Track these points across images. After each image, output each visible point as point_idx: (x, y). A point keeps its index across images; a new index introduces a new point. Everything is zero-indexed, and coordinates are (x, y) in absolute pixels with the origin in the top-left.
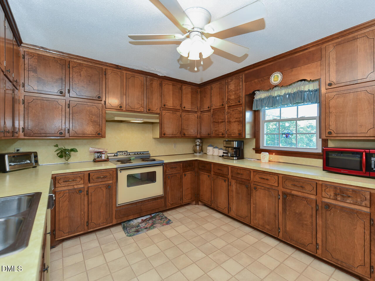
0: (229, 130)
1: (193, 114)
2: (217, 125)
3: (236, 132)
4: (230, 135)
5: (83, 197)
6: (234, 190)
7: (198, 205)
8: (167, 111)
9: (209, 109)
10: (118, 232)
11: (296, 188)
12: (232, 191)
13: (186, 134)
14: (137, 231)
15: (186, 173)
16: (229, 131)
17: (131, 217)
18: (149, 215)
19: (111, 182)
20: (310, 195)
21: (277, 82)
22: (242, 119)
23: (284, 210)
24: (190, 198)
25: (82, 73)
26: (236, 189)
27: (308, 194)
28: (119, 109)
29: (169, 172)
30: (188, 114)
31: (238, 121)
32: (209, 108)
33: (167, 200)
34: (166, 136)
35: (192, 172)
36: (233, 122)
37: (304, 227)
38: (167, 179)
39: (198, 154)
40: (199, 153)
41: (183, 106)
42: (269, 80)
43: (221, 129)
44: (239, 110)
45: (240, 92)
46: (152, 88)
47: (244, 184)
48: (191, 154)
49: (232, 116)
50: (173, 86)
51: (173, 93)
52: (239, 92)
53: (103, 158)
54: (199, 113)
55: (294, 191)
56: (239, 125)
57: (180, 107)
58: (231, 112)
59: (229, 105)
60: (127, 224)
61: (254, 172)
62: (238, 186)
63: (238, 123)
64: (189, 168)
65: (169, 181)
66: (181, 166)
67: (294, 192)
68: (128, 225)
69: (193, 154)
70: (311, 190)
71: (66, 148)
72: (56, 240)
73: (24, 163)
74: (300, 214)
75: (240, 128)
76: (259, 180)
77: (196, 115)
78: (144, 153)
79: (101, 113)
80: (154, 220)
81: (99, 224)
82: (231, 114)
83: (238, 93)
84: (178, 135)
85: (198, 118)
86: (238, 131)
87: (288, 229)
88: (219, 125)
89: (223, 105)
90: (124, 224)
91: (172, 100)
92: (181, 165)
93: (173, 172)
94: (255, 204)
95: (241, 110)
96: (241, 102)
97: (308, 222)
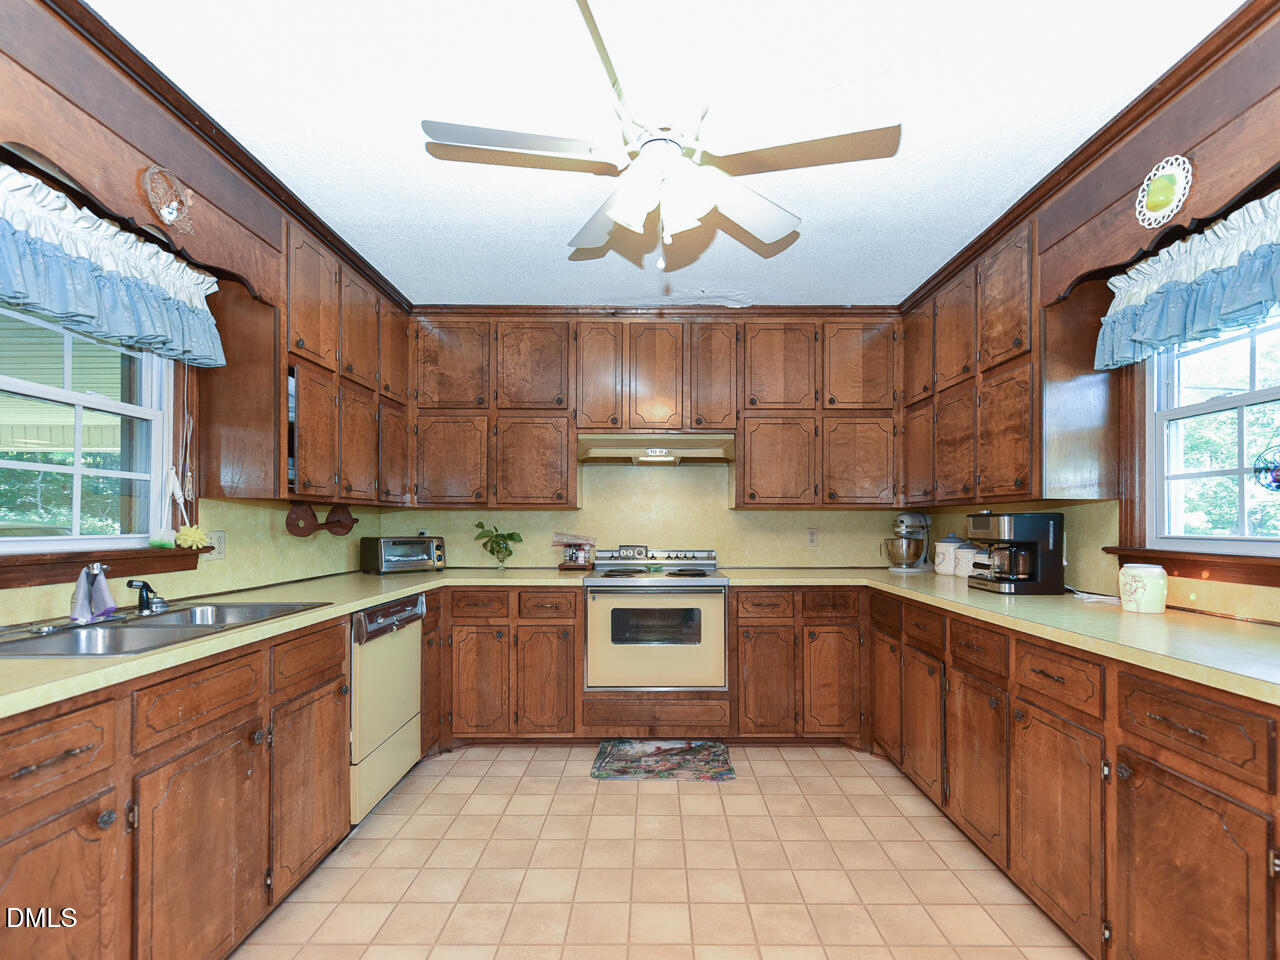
0: (987, 468)
1: (874, 420)
2: (951, 455)
3: (1010, 475)
4: (989, 491)
5: (506, 650)
6: (959, 713)
7: (872, 753)
8: (762, 421)
9: (929, 393)
10: (582, 762)
11: (1172, 739)
12: (954, 715)
13: (841, 492)
14: (623, 772)
15: (818, 629)
16: (987, 474)
17: (628, 732)
18: (683, 742)
19: (571, 622)
20: (1240, 785)
21: (1166, 211)
22: (1027, 416)
23: (1125, 837)
24: (837, 723)
25: (522, 346)
26: (965, 709)
27: (1234, 782)
28: (611, 425)
29: (748, 615)
30: (852, 420)
31: (1015, 429)
32: (925, 389)
33: (742, 708)
34: (757, 500)
35: (843, 629)
36: (998, 434)
37: (1207, 953)
38: (741, 639)
39: (904, 570)
40: (910, 566)
41: (827, 397)
42: (1131, 212)
43: (963, 470)
44: (1019, 379)
45: (1022, 301)
46: (710, 351)
47: (986, 694)
48: (879, 570)
49: (995, 410)
50: (785, 333)
51: (784, 355)
52: (1017, 303)
53: (581, 561)
54: (899, 418)
55: (1168, 754)
56: (1020, 443)
57: (816, 399)
58: (993, 391)
59: (986, 367)
60: (613, 747)
61: (1018, 641)
62: (969, 698)
63: (1017, 436)
64: (829, 615)
65: (748, 646)
66: (799, 605)
67: (1167, 759)
68: (615, 750)
69: (885, 571)
70: (1246, 762)
71: (499, 532)
72: (455, 736)
73: (415, 558)
74: (1192, 876)
75: (1022, 457)
76: (1033, 679)
77: (887, 424)
78: (697, 555)
79: (565, 442)
80: (689, 757)
81: (542, 726)
82: (992, 402)
83: (1015, 308)
84: (809, 497)
85: (895, 434)
86: (1017, 470)
87: (1138, 940)
88: (955, 451)
89: (966, 369)
90: (606, 744)
91: (781, 381)
92: (798, 598)
93: (764, 620)
94: (1023, 787)
95: (1027, 379)
96: (1026, 342)
97: (1229, 934)
